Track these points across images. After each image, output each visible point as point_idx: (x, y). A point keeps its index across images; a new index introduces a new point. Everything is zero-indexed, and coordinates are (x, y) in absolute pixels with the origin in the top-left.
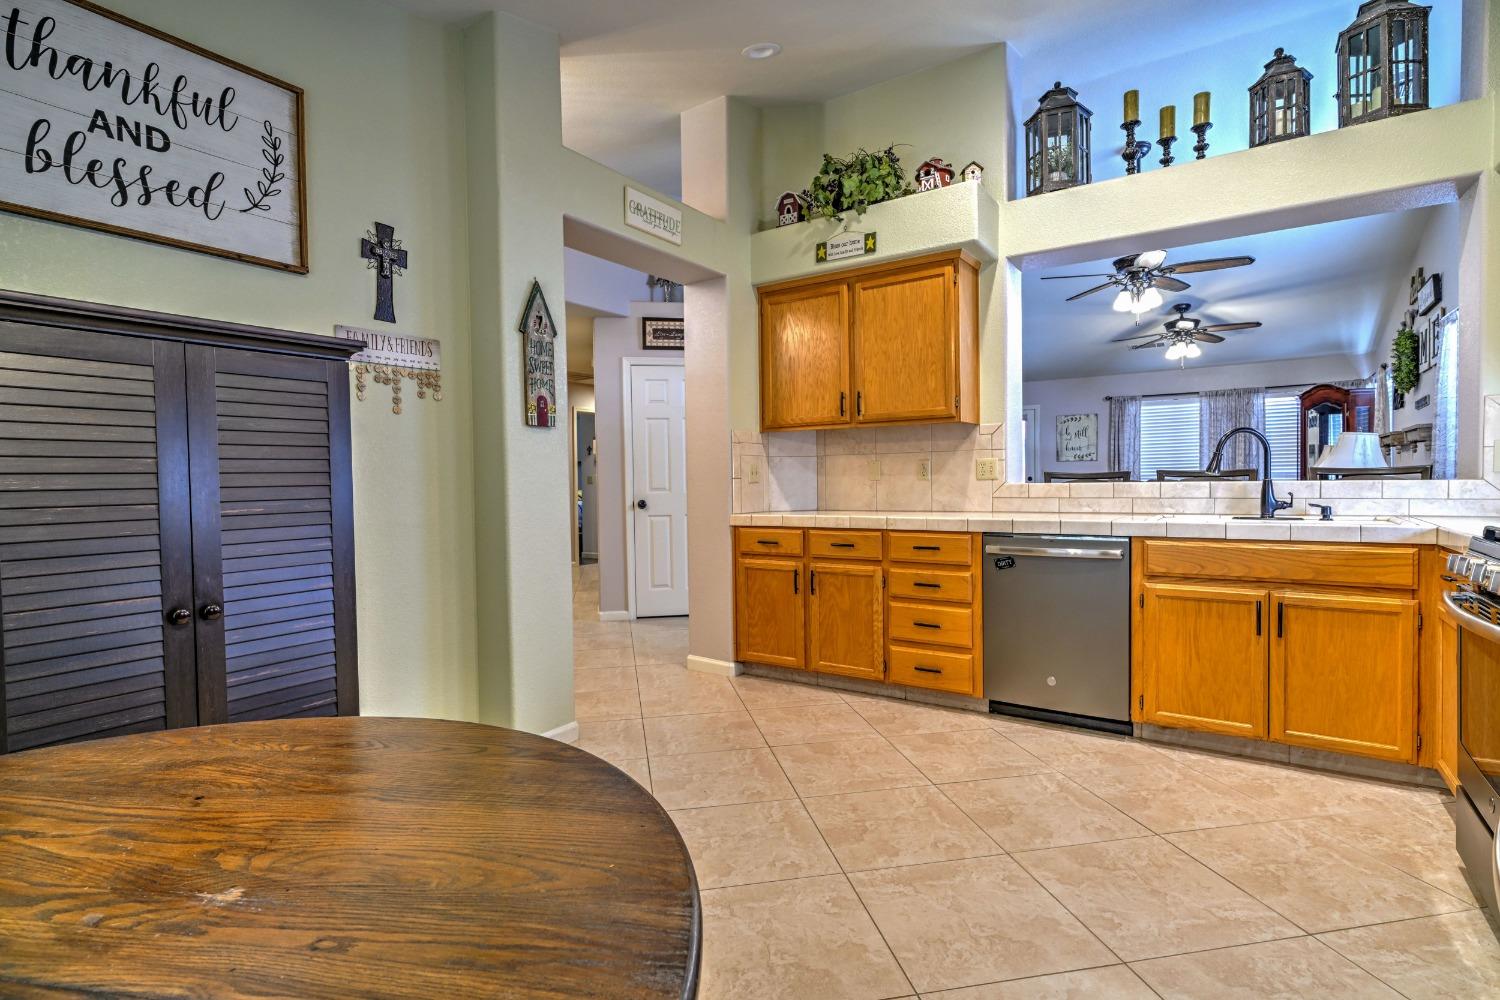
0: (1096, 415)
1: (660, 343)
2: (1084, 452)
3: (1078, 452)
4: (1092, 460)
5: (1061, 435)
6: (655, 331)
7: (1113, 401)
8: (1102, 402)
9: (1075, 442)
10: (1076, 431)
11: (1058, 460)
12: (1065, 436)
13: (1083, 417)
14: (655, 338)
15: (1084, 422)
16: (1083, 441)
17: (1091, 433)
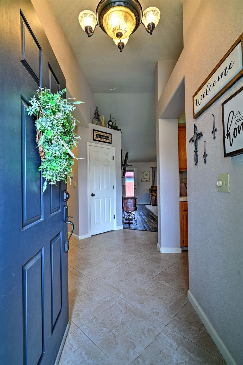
0: (149, 171)
1: (98, 139)
2: (147, 179)
3: (146, 180)
4: (149, 181)
5: (142, 175)
6: (97, 135)
7: (153, 168)
8: (150, 168)
9: (145, 177)
10: (145, 174)
11: (141, 181)
12: (143, 176)
13: (147, 171)
14: (96, 137)
15: (147, 173)
16: (146, 177)
17: (148, 175)
